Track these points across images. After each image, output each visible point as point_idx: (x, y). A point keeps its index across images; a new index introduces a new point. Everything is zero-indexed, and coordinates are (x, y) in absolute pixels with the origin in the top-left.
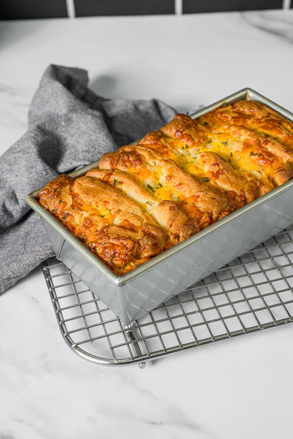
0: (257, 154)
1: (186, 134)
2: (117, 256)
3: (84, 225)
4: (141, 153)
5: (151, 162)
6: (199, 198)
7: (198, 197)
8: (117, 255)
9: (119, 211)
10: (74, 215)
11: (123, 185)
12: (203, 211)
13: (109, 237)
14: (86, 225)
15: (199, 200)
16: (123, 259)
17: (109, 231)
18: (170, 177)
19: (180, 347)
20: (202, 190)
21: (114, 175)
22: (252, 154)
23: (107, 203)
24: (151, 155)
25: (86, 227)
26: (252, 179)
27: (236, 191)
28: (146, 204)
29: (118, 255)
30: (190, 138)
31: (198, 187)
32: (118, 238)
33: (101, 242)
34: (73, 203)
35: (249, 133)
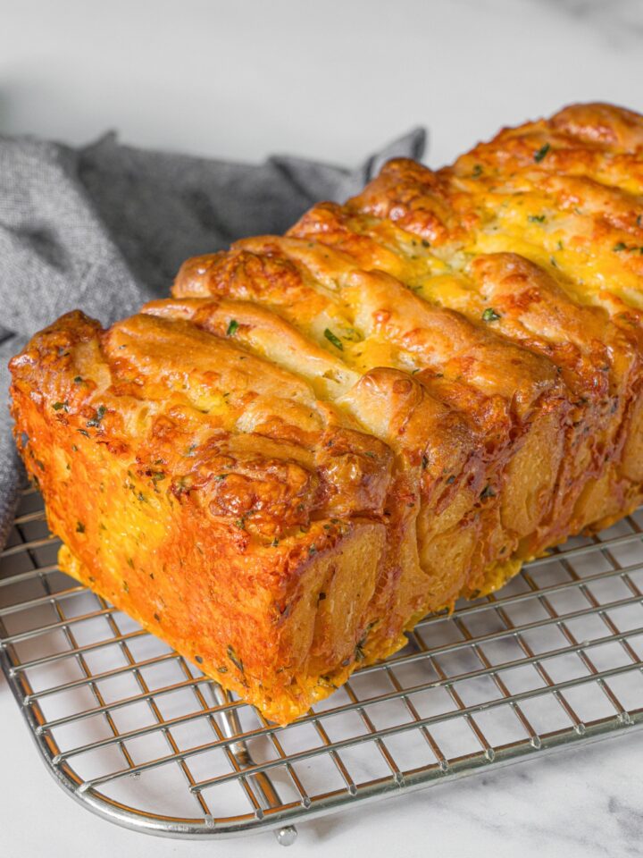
0: (635, 248)
1: (421, 209)
2: (259, 508)
3: (153, 436)
4: (296, 255)
5: (326, 279)
6: (476, 363)
7: (472, 359)
8: (259, 505)
9: (252, 395)
10: (120, 411)
11: (251, 334)
12: (489, 393)
13: (235, 461)
14: (161, 434)
15: (476, 366)
16: (278, 516)
17: (231, 445)
18: (388, 313)
19: (395, 777)
20: (482, 341)
21: (222, 308)
22: (622, 246)
23: (214, 377)
24: (324, 260)
25: (159, 438)
26: (626, 310)
27: (579, 342)
28: (325, 379)
29: (263, 508)
30: (431, 218)
31: (469, 336)
32: (261, 461)
33: (210, 473)
34: (113, 382)
35: (606, 196)
